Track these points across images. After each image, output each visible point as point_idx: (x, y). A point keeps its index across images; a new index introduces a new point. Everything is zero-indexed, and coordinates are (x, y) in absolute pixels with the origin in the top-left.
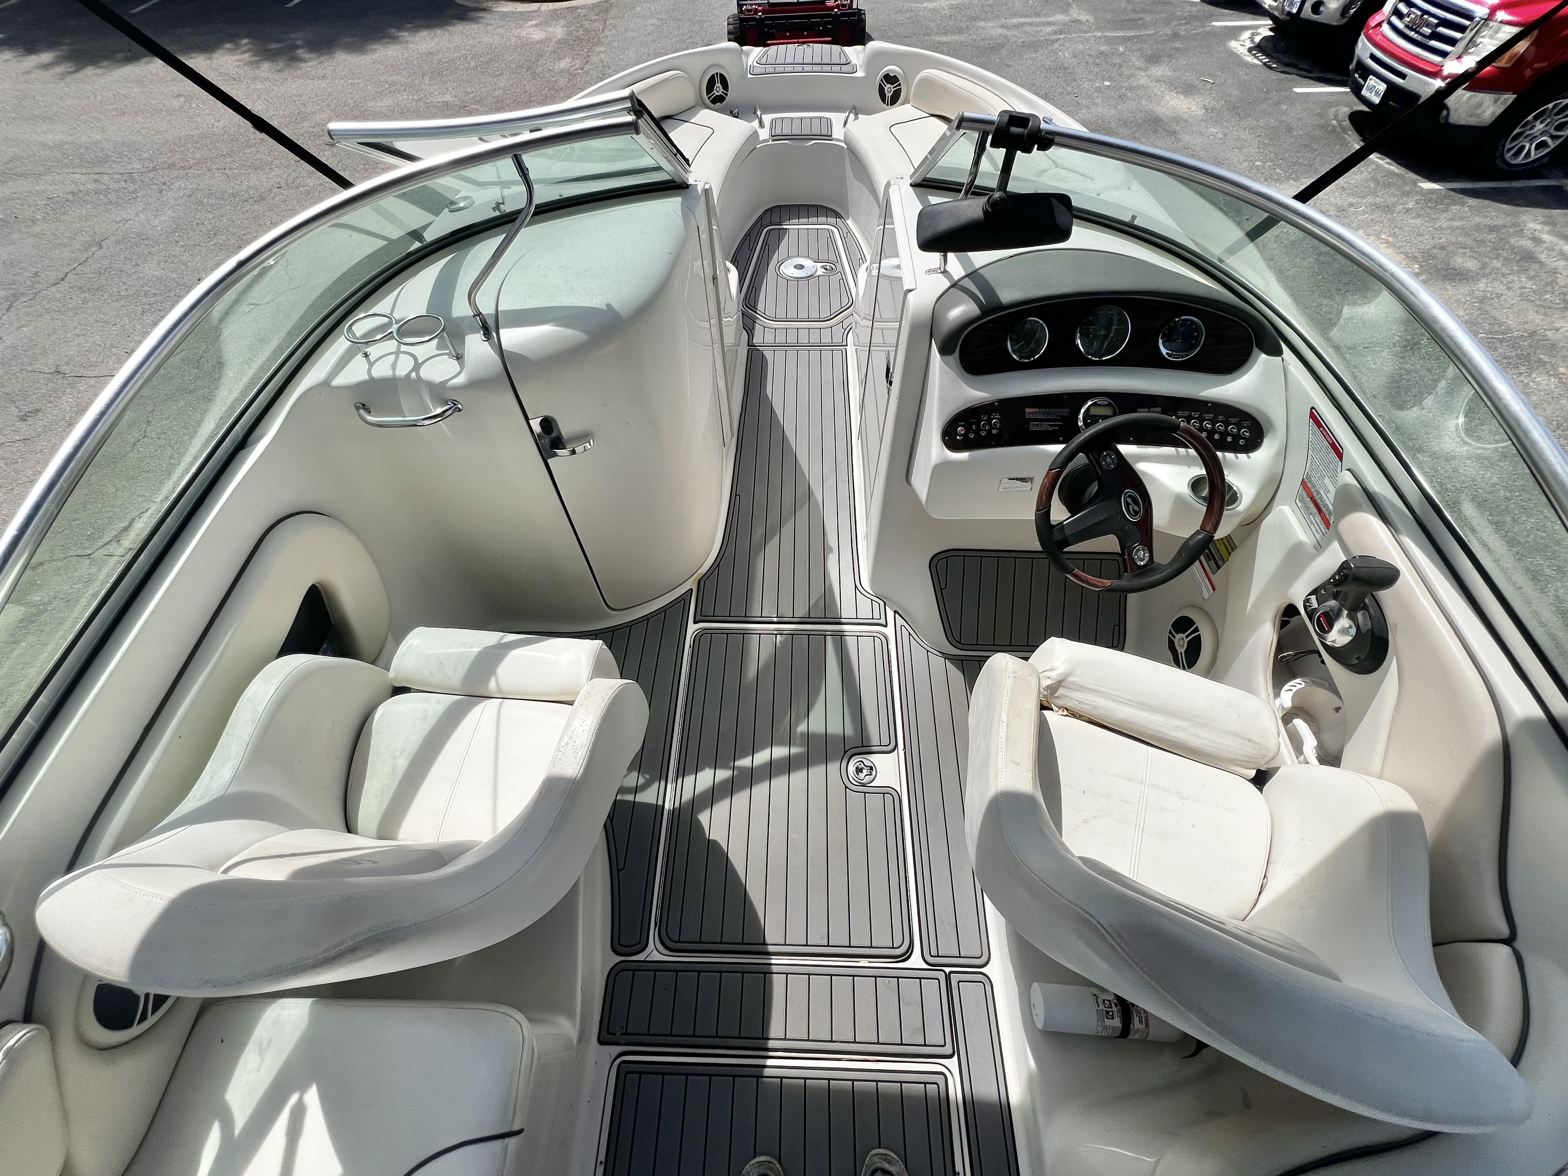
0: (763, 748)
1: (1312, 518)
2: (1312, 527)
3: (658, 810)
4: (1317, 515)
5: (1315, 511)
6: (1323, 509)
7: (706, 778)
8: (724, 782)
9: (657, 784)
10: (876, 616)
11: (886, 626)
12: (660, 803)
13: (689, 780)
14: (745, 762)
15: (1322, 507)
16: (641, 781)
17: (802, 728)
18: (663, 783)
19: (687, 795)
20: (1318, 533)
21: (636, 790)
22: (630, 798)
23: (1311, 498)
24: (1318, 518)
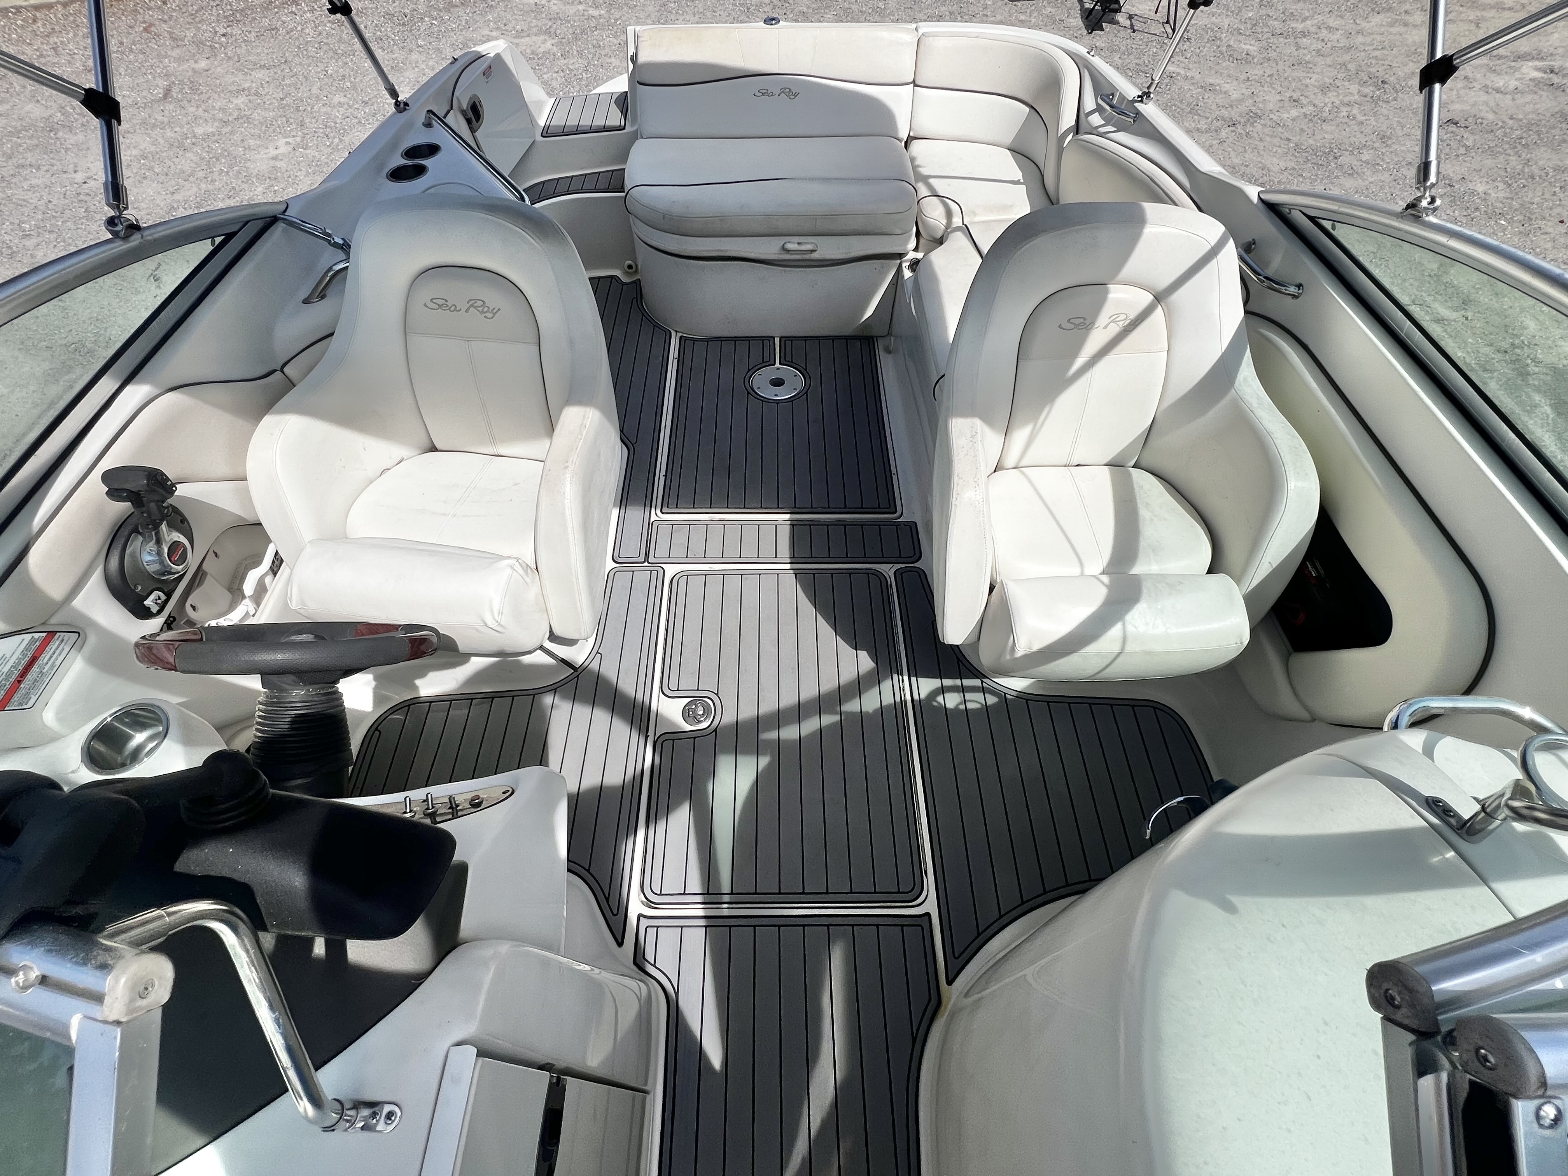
0: (811, 735)
1: (47, 668)
2: (58, 663)
3: (915, 672)
4: (40, 662)
5: (35, 669)
6: (30, 655)
7: (870, 702)
8: (850, 698)
9: (923, 696)
10: (652, 932)
11: (640, 916)
12: (913, 679)
13: (888, 700)
14: (828, 719)
15: (27, 659)
16: (940, 699)
17: (764, 761)
18: (916, 697)
19: (886, 685)
20: (63, 649)
21: (943, 690)
22: (947, 682)
23: (19, 682)
24: (44, 658)
